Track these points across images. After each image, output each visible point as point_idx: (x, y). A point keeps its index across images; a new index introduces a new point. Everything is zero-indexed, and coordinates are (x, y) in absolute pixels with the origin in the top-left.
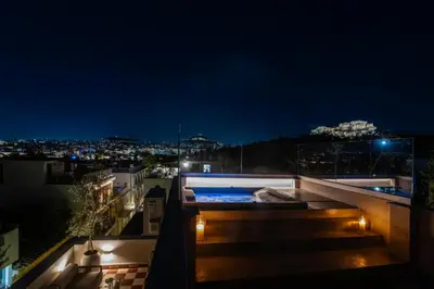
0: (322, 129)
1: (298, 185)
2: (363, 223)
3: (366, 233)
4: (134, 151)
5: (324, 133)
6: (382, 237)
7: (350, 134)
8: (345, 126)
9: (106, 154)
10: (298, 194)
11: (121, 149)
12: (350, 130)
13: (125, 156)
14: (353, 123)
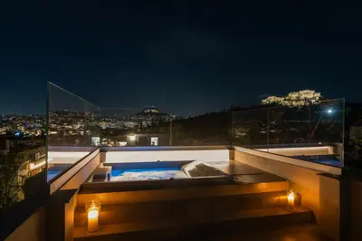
0: (272, 99)
1: (232, 157)
2: (291, 198)
3: (295, 210)
4: (83, 126)
5: (274, 103)
6: (312, 213)
7: (299, 103)
8: (294, 96)
9: (53, 130)
10: (232, 167)
11: (70, 123)
12: (298, 99)
13: (74, 131)
14: (301, 92)
